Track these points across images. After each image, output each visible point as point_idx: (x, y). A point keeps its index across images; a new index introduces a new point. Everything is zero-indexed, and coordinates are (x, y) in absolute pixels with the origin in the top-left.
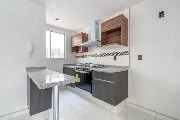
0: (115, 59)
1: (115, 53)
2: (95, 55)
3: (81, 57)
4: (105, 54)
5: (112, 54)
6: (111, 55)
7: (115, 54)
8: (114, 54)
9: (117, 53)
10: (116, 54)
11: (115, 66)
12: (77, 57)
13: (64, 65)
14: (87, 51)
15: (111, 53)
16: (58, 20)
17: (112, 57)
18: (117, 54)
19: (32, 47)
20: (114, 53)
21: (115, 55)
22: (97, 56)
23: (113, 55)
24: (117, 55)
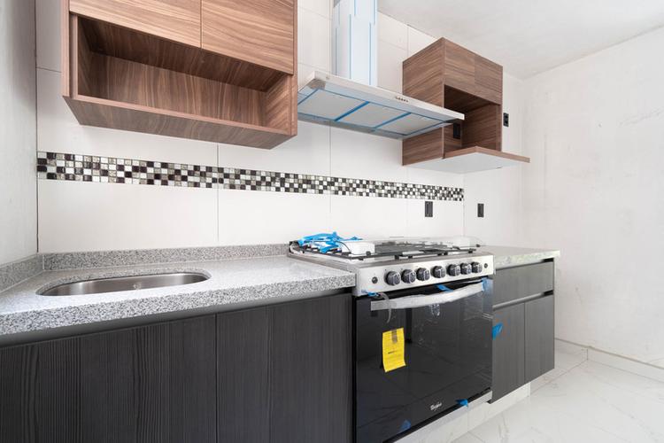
0: (429, 211)
2: (331, 184)
5: (419, 190)
6: (416, 194)
8: (424, 190)
15: (414, 186)
17: (420, 203)
20: (424, 187)
21: (429, 197)
22: (347, 189)
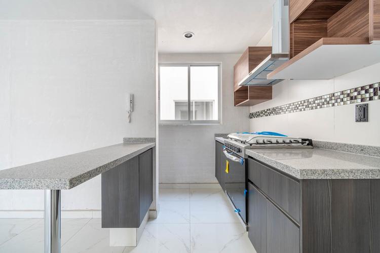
0: (363, 115)
1: (362, 88)
2: (290, 105)
3: (258, 115)
4: (321, 98)
5: (348, 95)
6: (345, 99)
7: (363, 92)
8: (359, 94)
9: (371, 86)
10: (367, 92)
11: (362, 149)
12: (252, 116)
13: (217, 135)
14: (270, 98)
15: (342, 93)
16: (191, 36)
17: (350, 110)
18: (372, 90)
19: (132, 102)
20: (356, 90)
21: (362, 100)
23: (356, 98)
24: (371, 99)
